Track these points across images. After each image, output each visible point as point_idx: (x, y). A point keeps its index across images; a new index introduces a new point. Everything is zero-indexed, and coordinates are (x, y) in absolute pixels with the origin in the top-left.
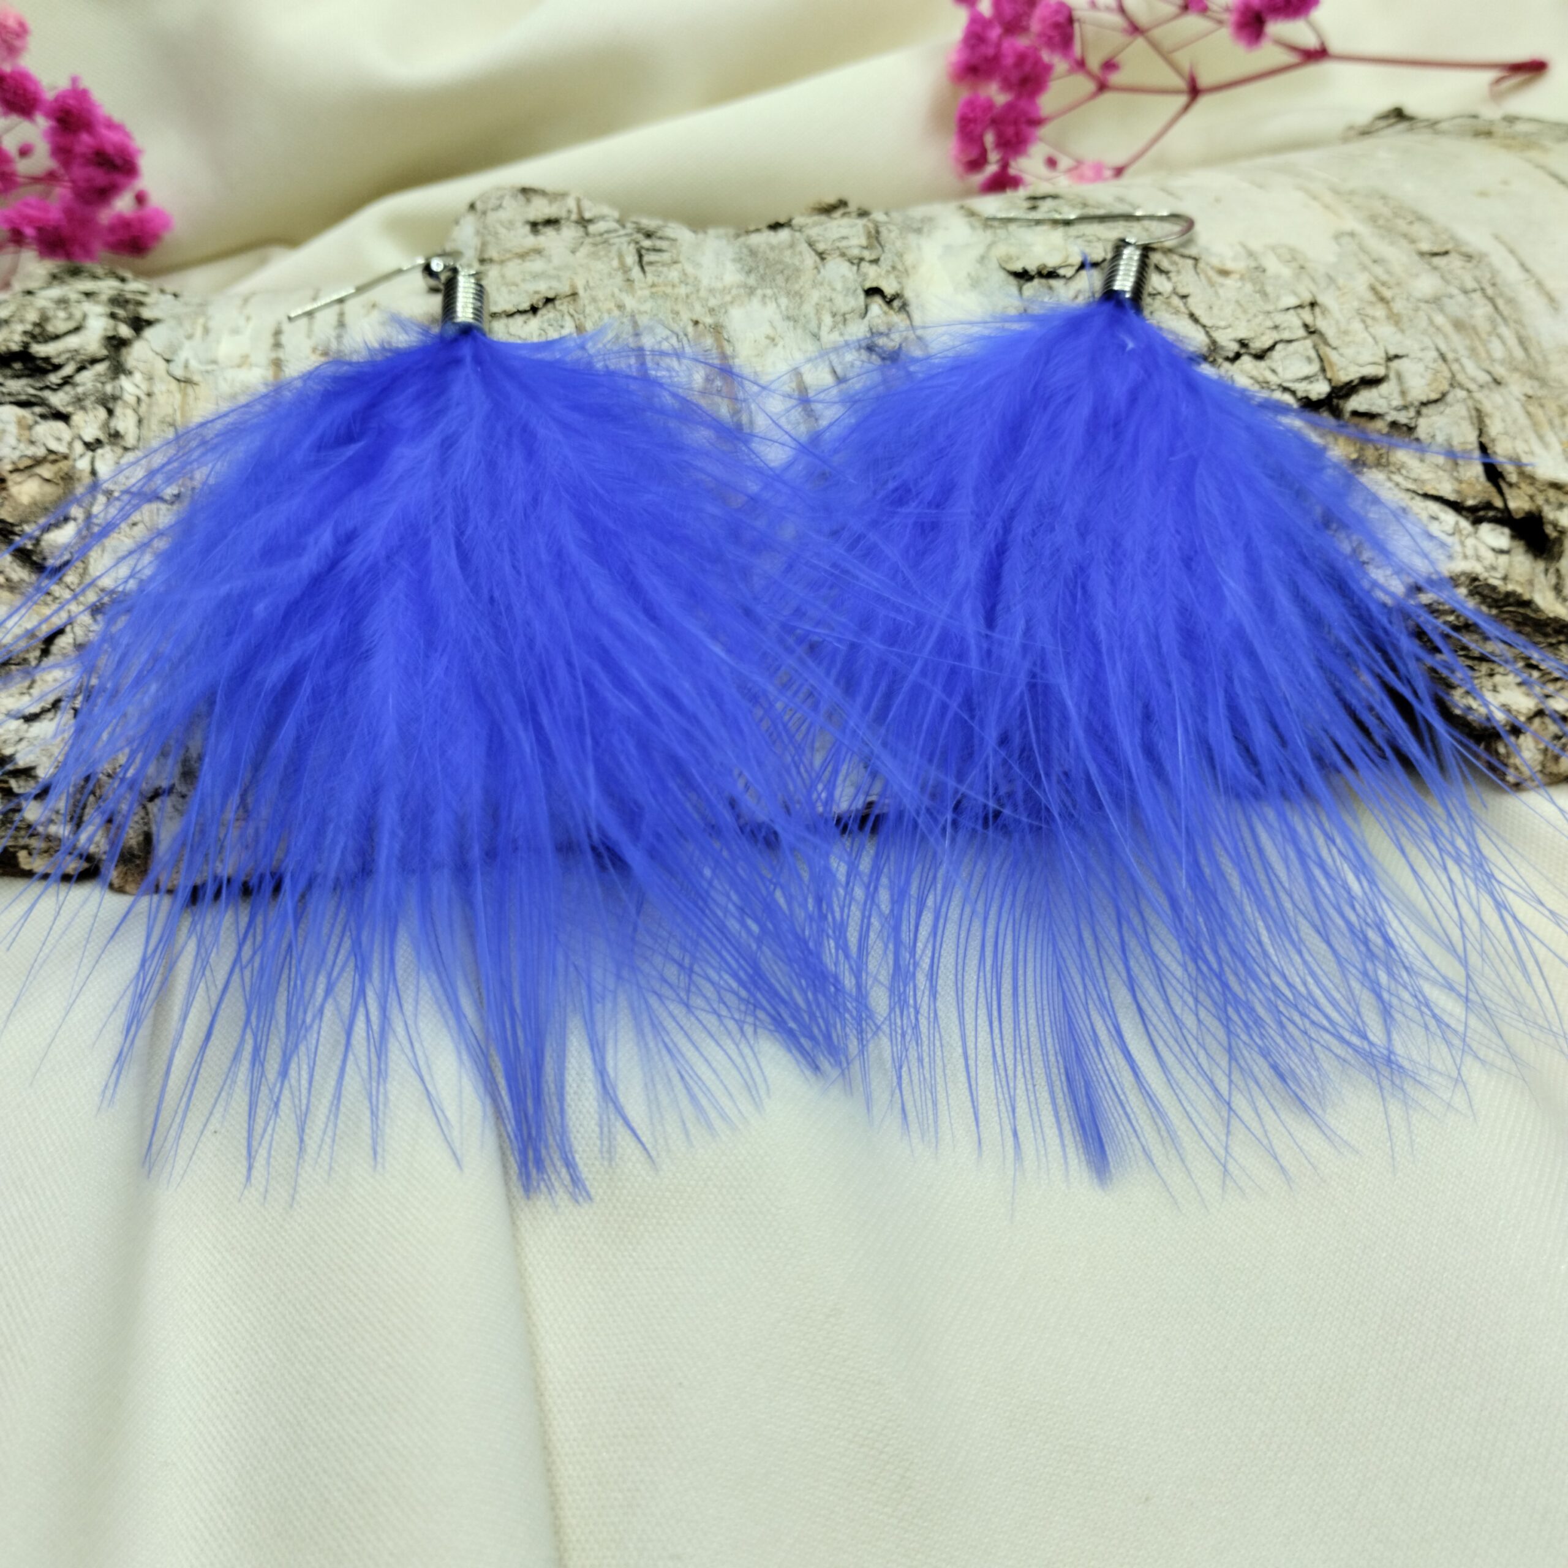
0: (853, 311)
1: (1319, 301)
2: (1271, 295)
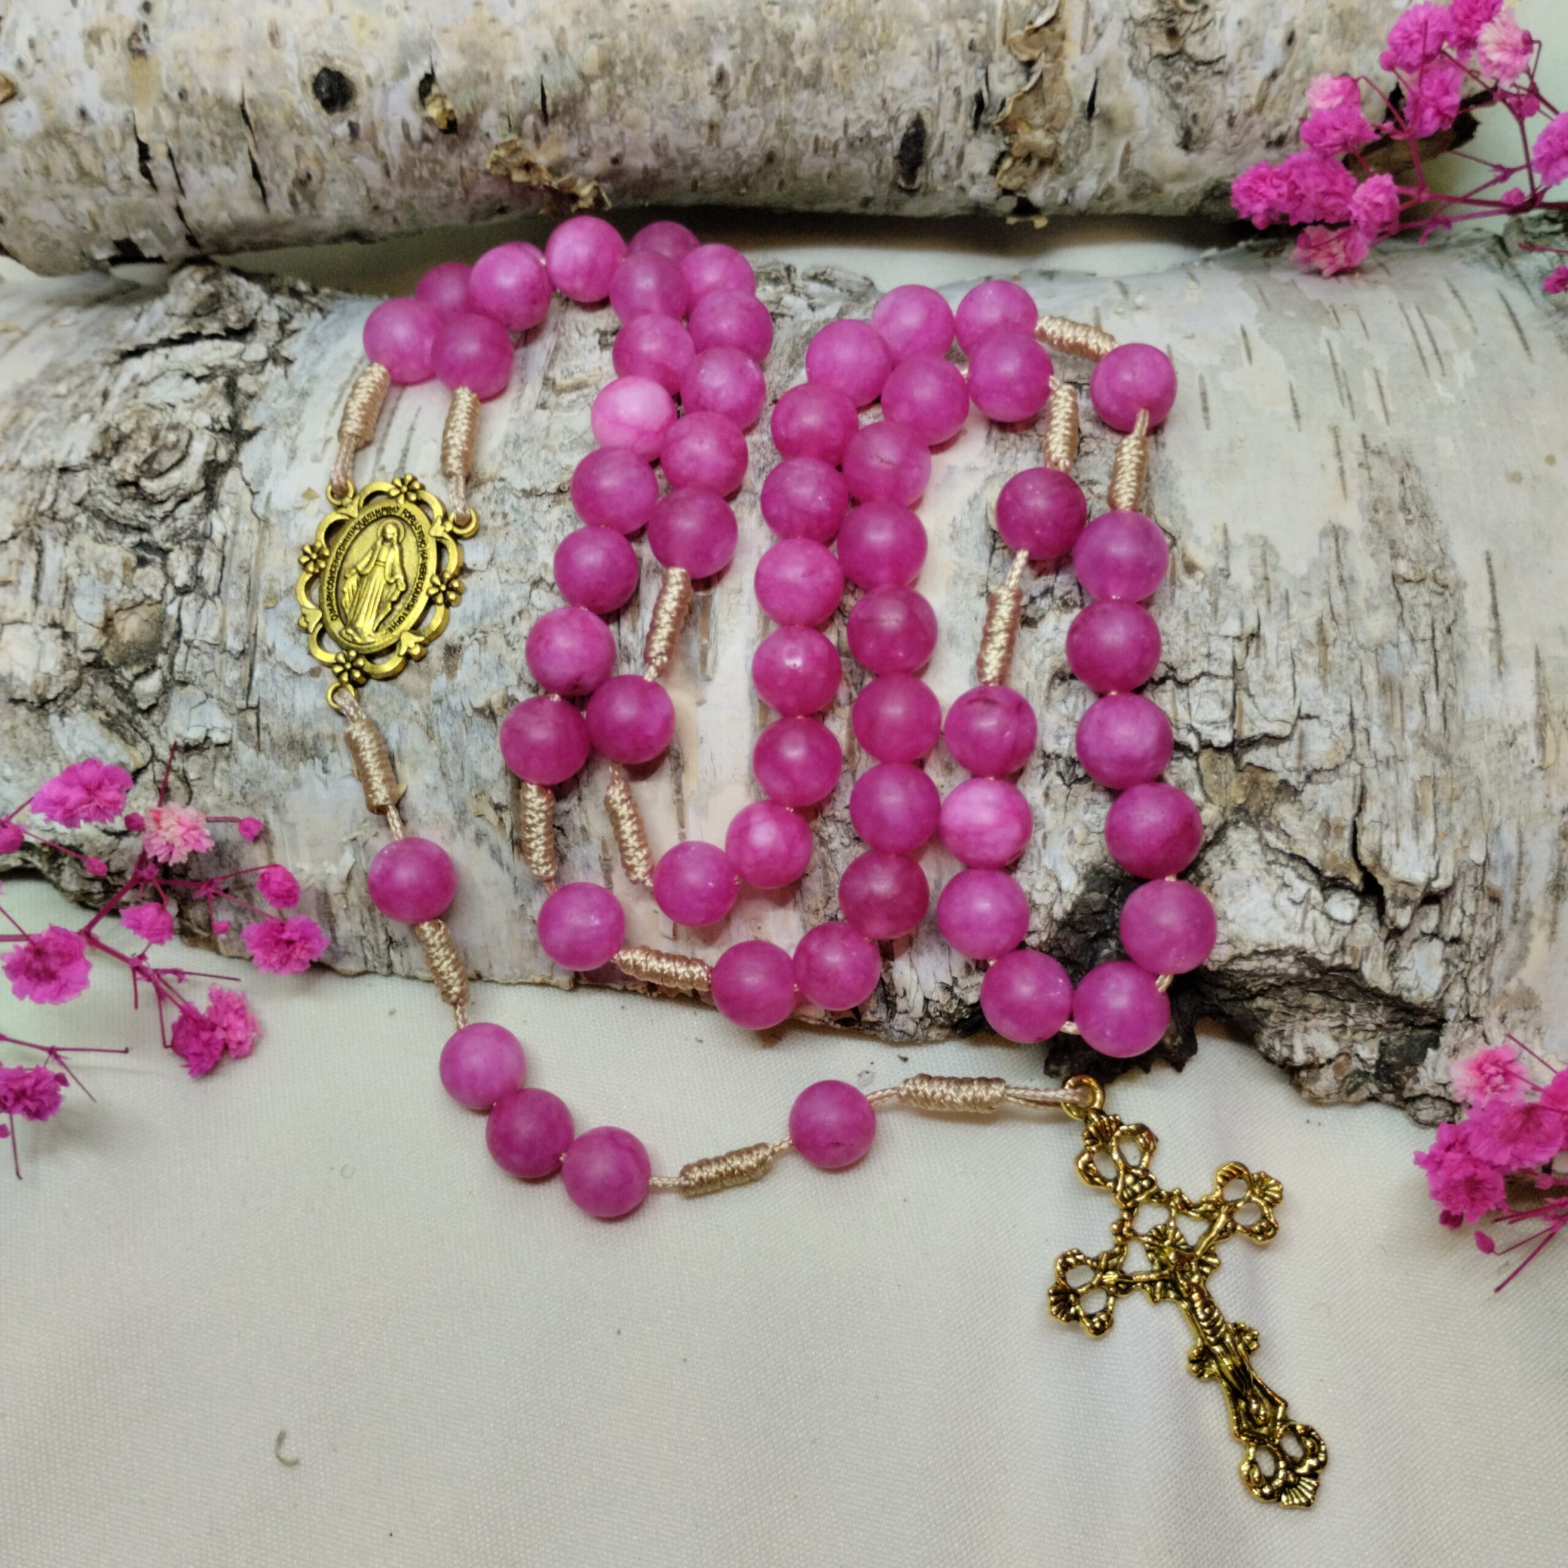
1: (1262, 632)
2: (1221, 613)
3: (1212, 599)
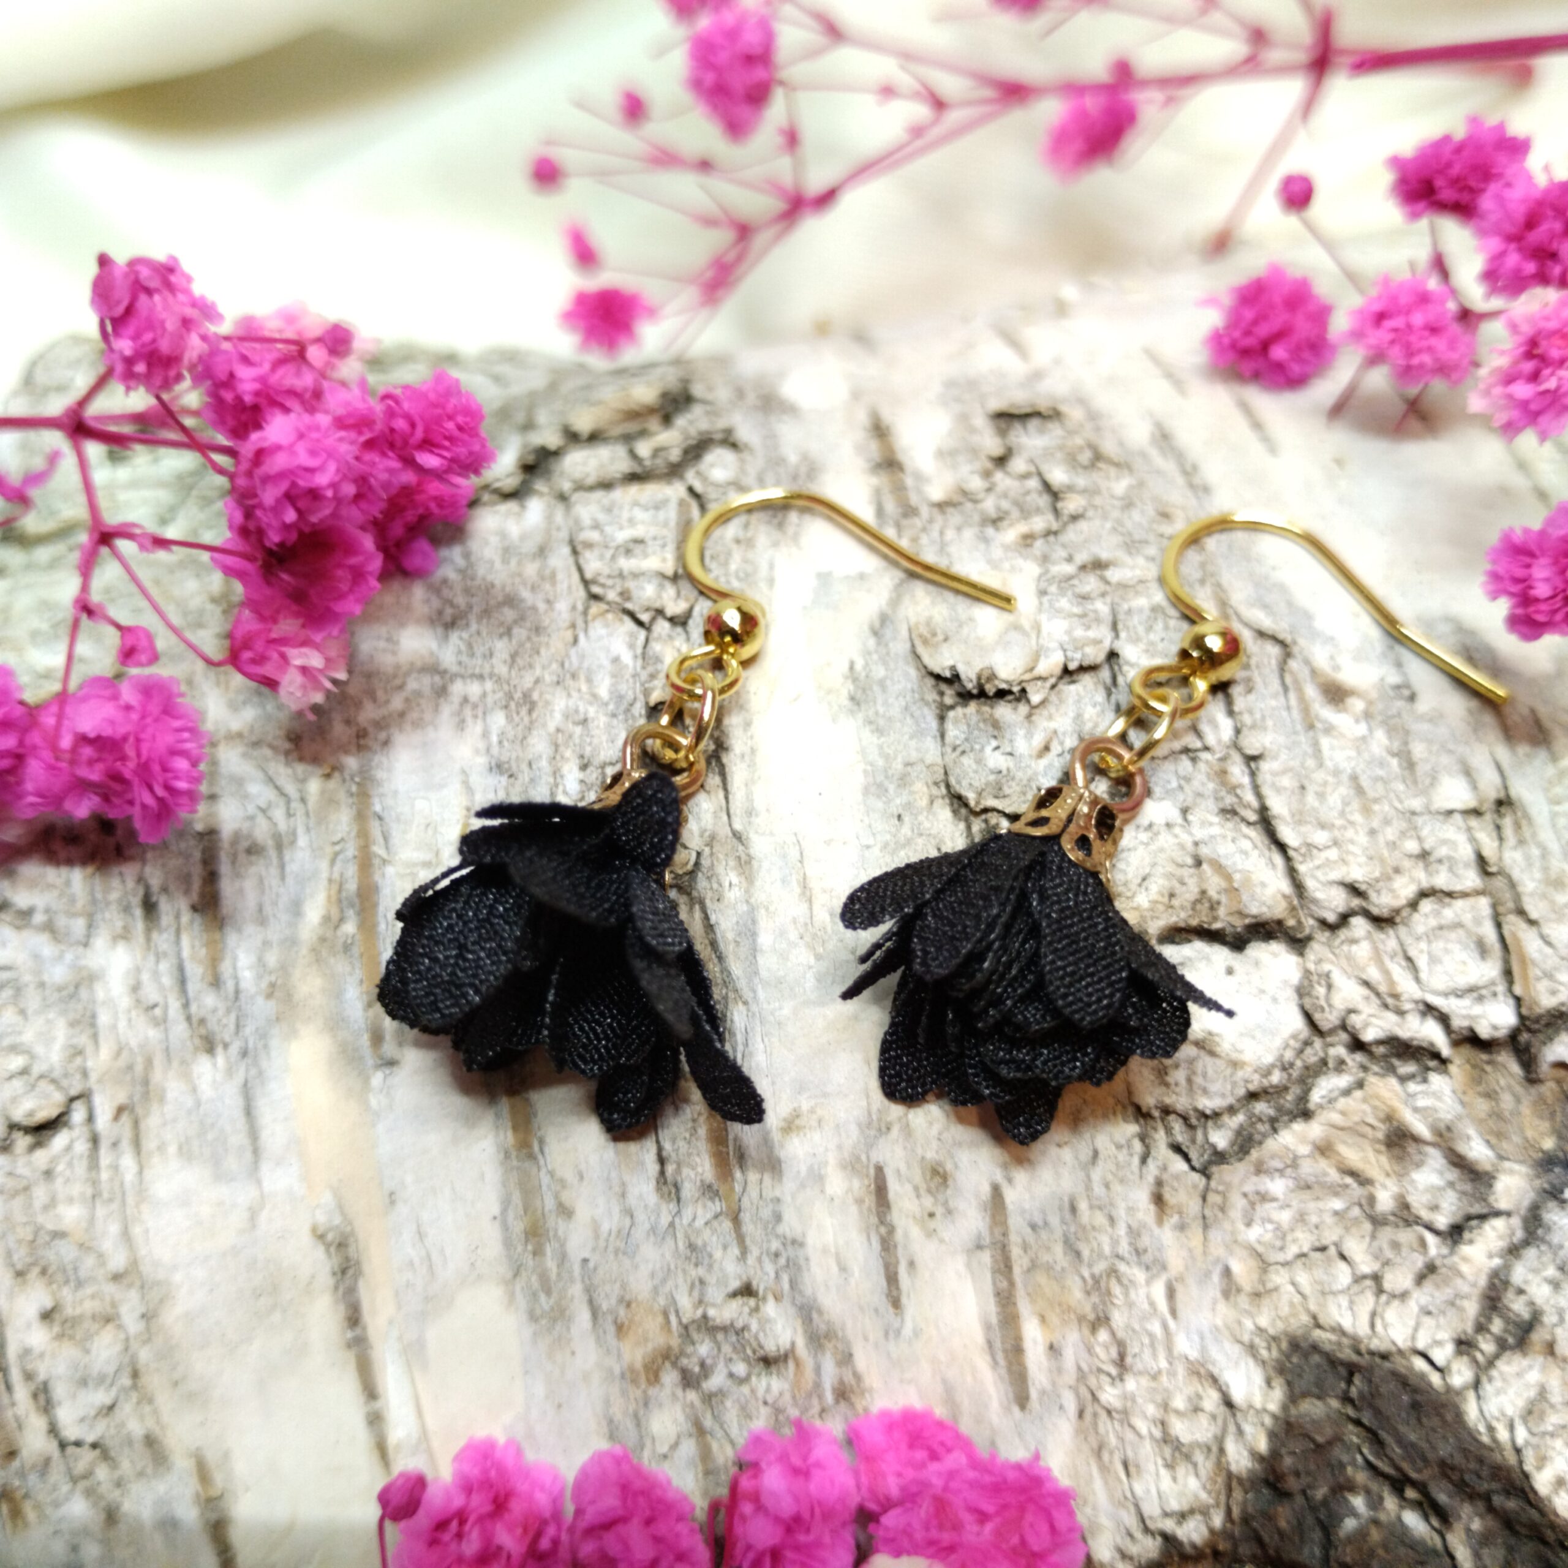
1: (1513, 793)
2: (1422, 769)
3: (1396, 746)
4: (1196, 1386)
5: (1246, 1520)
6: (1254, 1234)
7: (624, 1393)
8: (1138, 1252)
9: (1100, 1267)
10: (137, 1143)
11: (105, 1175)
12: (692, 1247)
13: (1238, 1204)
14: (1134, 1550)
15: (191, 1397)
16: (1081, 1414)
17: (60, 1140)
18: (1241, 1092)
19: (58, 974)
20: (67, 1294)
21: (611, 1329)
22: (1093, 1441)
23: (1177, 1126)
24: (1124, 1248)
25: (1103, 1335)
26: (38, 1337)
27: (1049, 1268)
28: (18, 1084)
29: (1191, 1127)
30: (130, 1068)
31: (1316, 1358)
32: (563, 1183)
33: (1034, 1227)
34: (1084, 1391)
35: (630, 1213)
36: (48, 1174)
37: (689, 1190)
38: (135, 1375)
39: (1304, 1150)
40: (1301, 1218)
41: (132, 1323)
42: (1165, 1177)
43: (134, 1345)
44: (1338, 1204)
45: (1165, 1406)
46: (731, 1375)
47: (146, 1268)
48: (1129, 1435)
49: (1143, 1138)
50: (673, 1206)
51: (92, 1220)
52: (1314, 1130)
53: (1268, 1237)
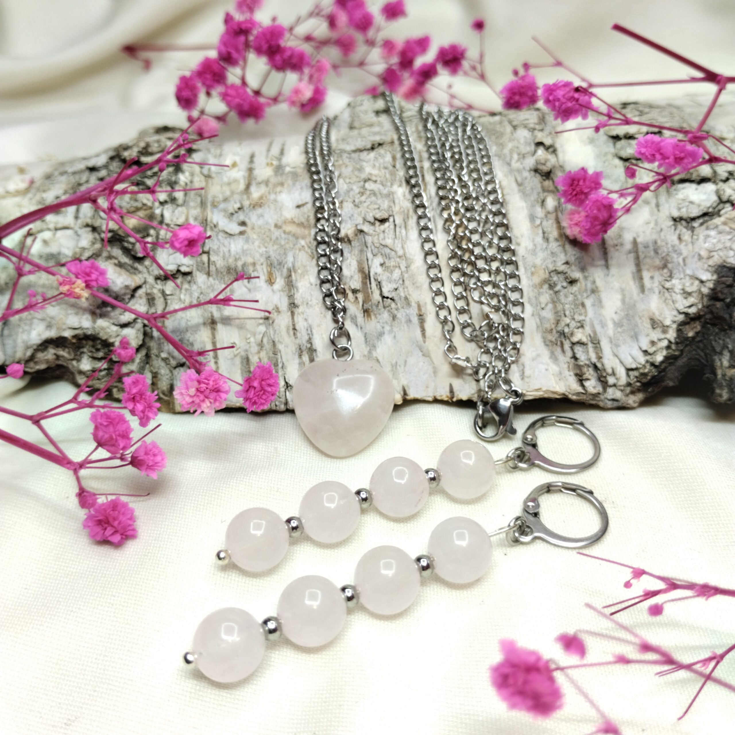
0: (528, 153)
4: (692, 281)
5: (708, 307)
6: (707, 245)
7: (533, 291)
8: (675, 251)
9: (664, 255)
10: (406, 228)
11: (397, 233)
12: (552, 253)
13: (701, 237)
14: (676, 319)
15: (417, 287)
16: (660, 292)
17: (387, 224)
18: (701, 213)
19: (385, 191)
20: (387, 261)
21: (529, 274)
22: (663, 298)
23: (684, 223)
24: (671, 249)
25: (665, 271)
26: (379, 270)
27: (650, 257)
28: (377, 211)
29: (688, 223)
30: (404, 211)
31: (725, 269)
32: (517, 237)
33: (645, 247)
34: (661, 287)
35: (535, 245)
36: (384, 232)
37: (551, 239)
38: (403, 281)
39: (719, 223)
40: (719, 241)
41: (403, 268)
42: (682, 233)
43: (404, 274)
44: (729, 237)
45: (684, 285)
46: (562, 287)
47: (408, 255)
48: (674, 294)
49: (675, 225)
50: (546, 244)
51: (394, 243)
52: (722, 219)
53: (711, 246)
